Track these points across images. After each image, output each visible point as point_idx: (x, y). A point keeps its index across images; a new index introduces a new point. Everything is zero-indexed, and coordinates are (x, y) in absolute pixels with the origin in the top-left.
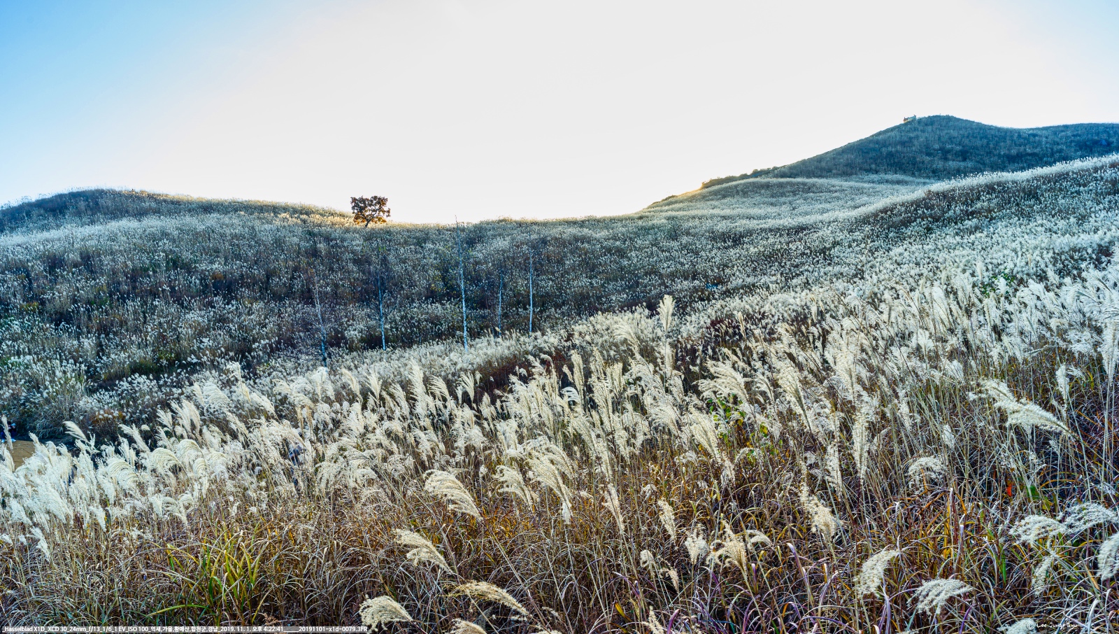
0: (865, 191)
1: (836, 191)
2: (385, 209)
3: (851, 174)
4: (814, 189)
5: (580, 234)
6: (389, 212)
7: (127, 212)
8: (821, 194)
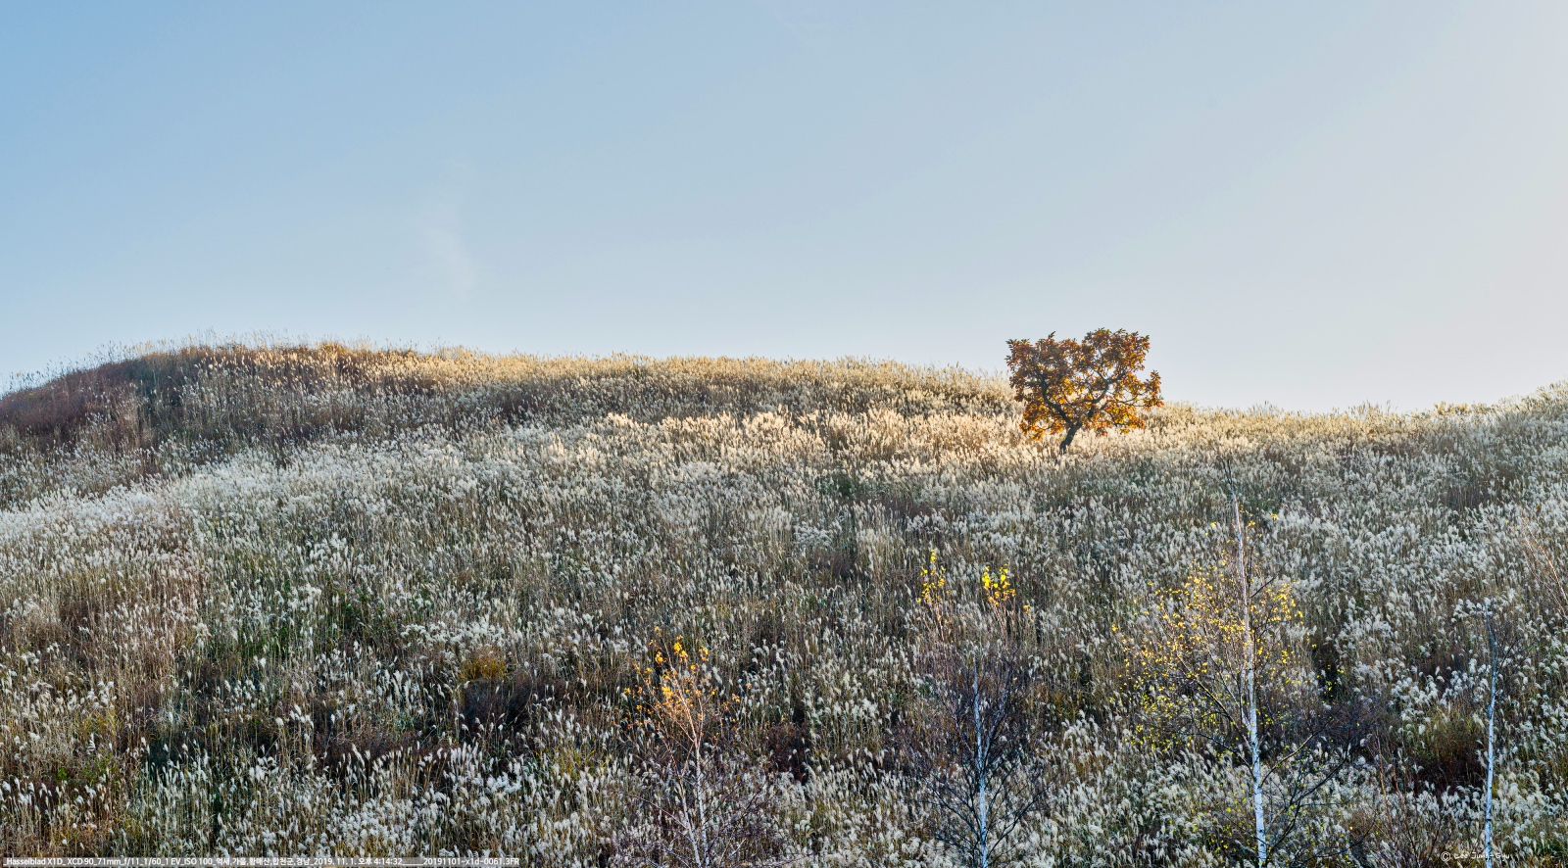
2: (1142, 376)
6: (1153, 386)
7: (261, 427)
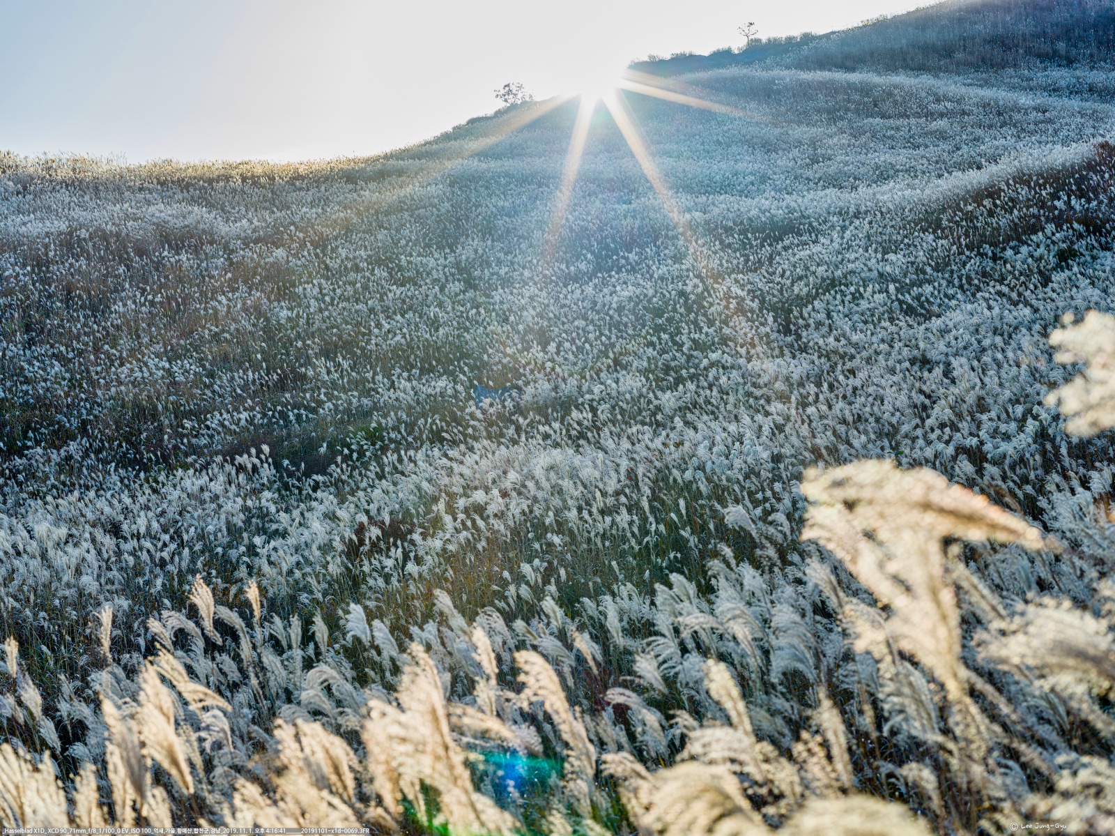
0: (1017, 117)
1: (942, 115)
3: (1003, 65)
4: (887, 106)
5: (179, 223)
8: (900, 122)
